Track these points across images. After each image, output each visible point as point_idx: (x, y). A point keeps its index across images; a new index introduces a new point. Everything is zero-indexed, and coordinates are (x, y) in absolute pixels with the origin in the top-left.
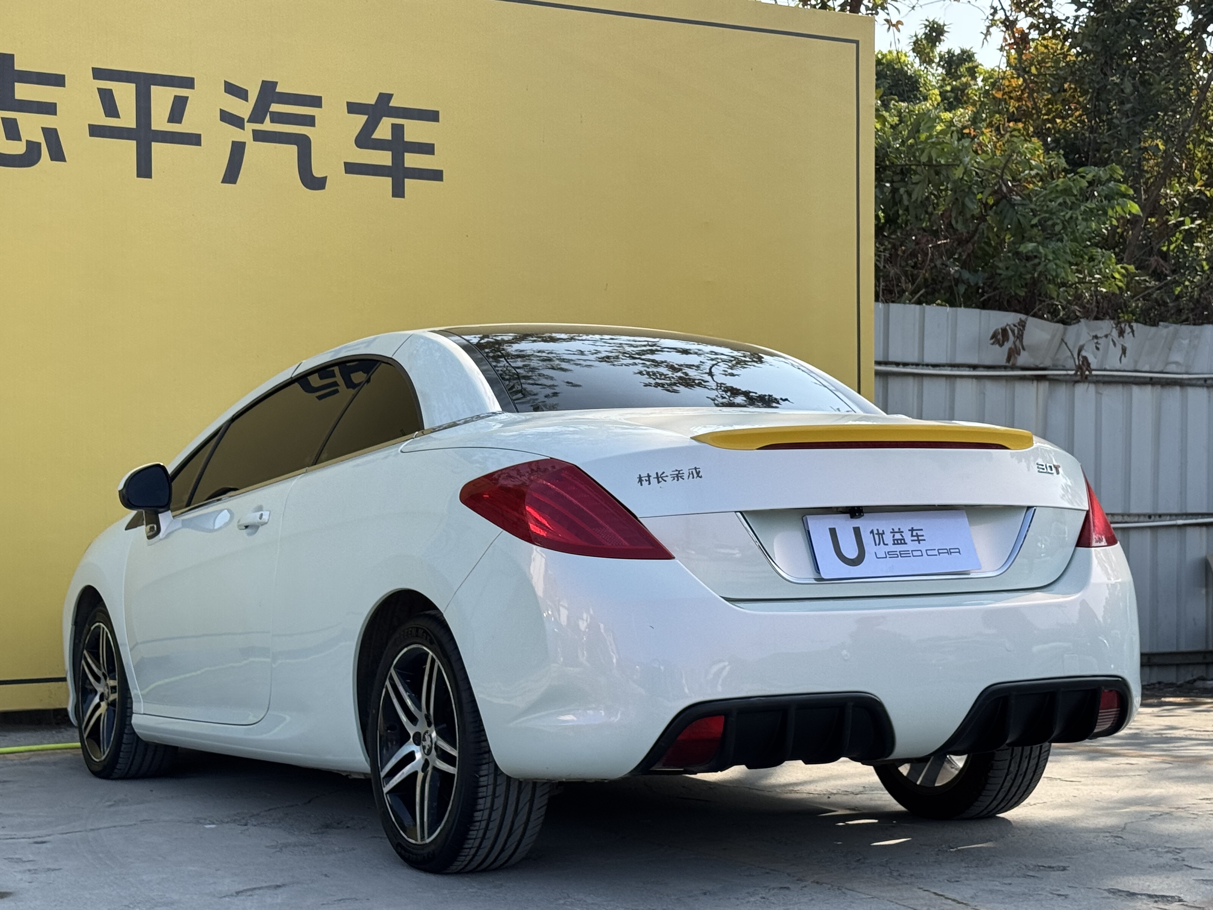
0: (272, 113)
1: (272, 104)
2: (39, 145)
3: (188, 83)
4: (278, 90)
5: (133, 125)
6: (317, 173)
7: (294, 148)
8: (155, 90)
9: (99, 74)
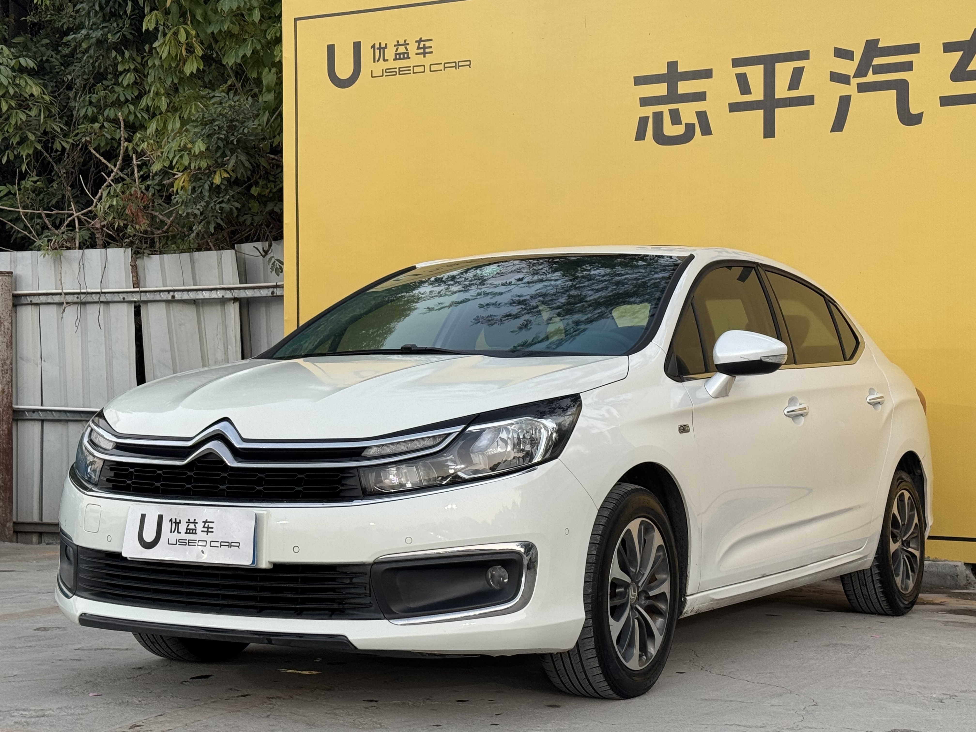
0: (875, 67)
1: (875, 59)
2: (694, 125)
3: (804, 55)
4: (879, 46)
5: (761, 98)
6: (914, 110)
7: (893, 93)
8: (779, 66)
9: (737, 63)
